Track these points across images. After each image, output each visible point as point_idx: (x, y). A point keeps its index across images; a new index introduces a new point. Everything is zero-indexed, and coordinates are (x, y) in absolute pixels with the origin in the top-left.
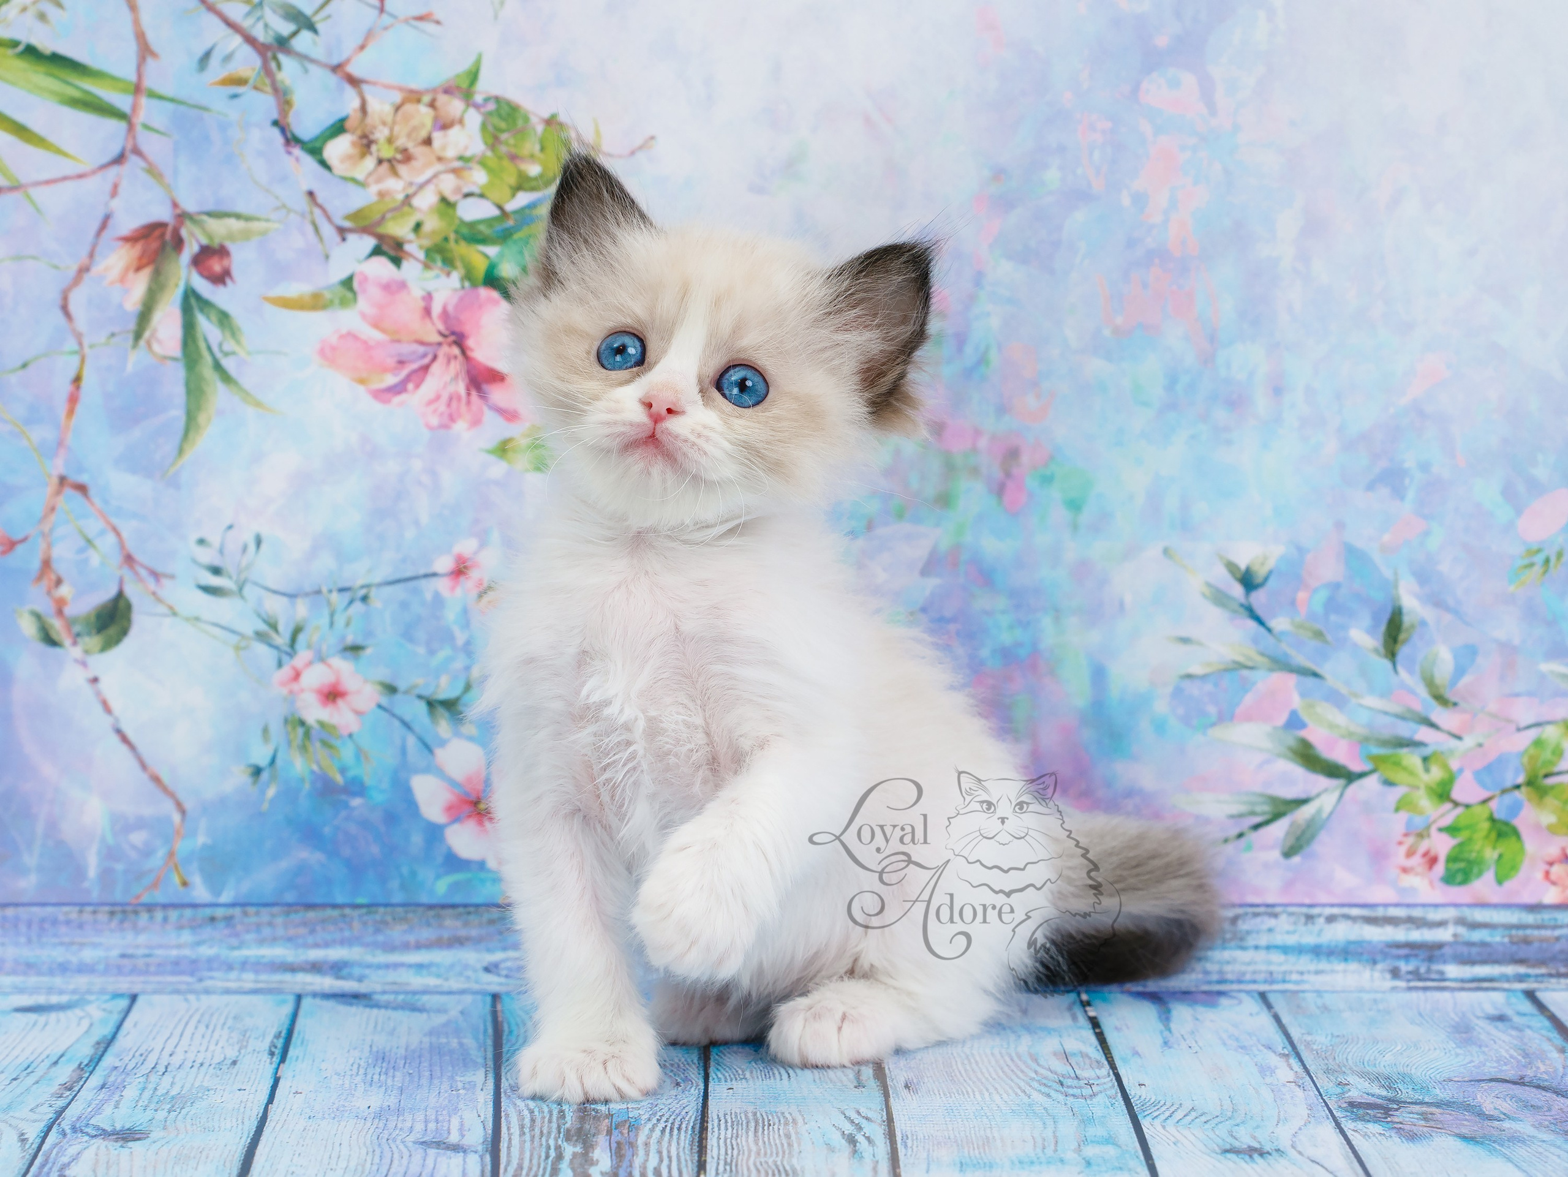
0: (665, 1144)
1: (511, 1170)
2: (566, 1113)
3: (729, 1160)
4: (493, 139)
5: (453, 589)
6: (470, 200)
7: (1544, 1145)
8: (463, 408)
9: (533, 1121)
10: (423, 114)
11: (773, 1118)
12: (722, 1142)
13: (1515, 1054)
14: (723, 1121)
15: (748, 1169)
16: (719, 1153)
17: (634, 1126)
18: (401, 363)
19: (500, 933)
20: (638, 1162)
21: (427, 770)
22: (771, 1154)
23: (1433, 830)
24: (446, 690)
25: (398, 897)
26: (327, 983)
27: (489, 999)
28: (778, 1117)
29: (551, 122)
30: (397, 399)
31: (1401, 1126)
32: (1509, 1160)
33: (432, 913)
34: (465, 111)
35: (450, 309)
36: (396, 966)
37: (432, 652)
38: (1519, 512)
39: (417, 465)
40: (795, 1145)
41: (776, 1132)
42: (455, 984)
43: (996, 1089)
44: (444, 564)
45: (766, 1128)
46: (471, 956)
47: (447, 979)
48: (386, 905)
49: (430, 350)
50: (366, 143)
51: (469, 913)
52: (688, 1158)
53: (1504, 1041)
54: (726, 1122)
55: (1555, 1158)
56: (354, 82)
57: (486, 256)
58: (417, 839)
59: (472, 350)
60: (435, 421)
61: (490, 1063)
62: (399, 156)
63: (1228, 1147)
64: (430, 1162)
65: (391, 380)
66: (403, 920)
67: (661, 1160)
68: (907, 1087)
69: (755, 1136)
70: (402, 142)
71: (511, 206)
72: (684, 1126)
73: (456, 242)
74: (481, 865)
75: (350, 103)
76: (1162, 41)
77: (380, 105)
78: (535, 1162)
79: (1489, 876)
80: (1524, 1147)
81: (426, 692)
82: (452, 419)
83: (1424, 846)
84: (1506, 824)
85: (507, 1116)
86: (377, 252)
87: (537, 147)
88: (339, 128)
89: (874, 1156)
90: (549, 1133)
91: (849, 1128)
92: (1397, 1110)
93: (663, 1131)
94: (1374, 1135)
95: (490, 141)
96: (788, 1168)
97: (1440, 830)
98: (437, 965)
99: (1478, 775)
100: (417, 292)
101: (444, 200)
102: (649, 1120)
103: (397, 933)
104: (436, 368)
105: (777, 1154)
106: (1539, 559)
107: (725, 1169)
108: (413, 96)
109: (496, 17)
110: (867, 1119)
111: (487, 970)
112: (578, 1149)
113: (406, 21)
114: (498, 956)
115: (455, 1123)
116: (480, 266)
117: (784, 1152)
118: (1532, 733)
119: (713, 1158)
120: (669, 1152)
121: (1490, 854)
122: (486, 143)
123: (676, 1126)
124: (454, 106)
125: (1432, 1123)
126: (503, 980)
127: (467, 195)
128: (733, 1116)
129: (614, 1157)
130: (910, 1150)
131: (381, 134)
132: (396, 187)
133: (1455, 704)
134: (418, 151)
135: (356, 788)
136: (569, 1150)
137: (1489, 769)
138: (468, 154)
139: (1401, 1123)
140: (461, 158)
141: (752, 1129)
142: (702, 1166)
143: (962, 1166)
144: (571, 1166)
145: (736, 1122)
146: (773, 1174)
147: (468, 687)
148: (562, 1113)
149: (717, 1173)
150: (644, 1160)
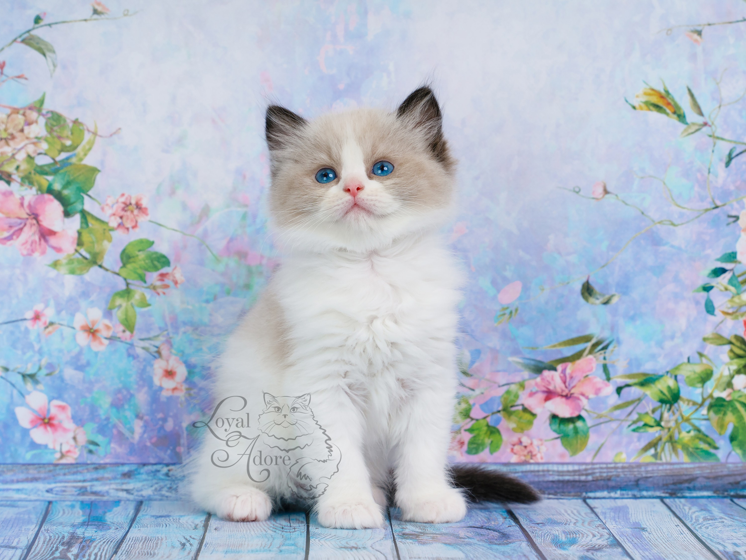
0: (103, 546)
1: (34, 554)
2: (65, 537)
3: (128, 551)
4: (50, 129)
5: (33, 326)
6: (41, 156)
7: (479, 546)
8: (38, 246)
9: (50, 540)
10: (20, 119)
11: (153, 538)
12: (128, 546)
13: (484, 519)
14: (131, 539)
15: (135, 553)
16: (125, 549)
17: (92, 541)
18: (11, 227)
19: (54, 476)
20: (89, 551)
21: (22, 405)
22: (147, 549)
23: (462, 431)
24: (30, 369)
25: (9, 461)
27: (47, 504)
28: (155, 538)
29: (76, 122)
30: (9, 243)
31: (421, 540)
32: (461, 550)
33: (24, 467)
34: (38, 117)
35: (32, 204)
36: (8, 490)
37: (24, 353)
38: (499, 291)
39: (18, 271)
40: (159, 546)
41: (153, 542)
42: (33, 497)
43: (254, 530)
44: (29, 315)
45: (149, 541)
46: (41, 486)
47: (29, 495)
48: (4, 464)
49: (23, 221)
51: (40, 467)
52: (111, 550)
53: (482, 516)
54: (133, 539)
55: (481, 550)
57: (48, 180)
58: (18, 435)
59: (41, 221)
60: (25, 252)
61: (39, 523)
62: (9, 137)
63: (343, 546)
65: (6, 234)
66: (12, 470)
68: (216, 529)
69: (143, 543)
70: (11, 130)
71: (58, 159)
72: (114, 541)
73: (35, 174)
74: (46, 446)
76: (341, 86)
78: (45, 551)
79: (487, 450)
80: (470, 546)
81: (22, 371)
82: (33, 251)
83: (459, 436)
84: (494, 428)
85: (40, 538)
87: (70, 133)
89: (191, 549)
90: (55, 543)
91: (184, 541)
92: (422, 536)
93: (104, 542)
94: (408, 543)
95: (49, 130)
96: (152, 553)
97: (466, 430)
98: (26, 490)
99: (481, 406)
100: (17, 196)
101: (29, 156)
102: (100, 539)
103: (8, 476)
104: (26, 229)
105: (149, 549)
106: (508, 312)
107: (125, 553)
108: (16, 111)
109: (51, 76)
110: (193, 538)
111: (47, 491)
112: (66, 548)
113: (12, 78)
114: (52, 486)
115: (16, 540)
116: (45, 185)
117: (153, 548)
118: (505, 388)
119: (122, 550)
120: (104, 548)
121: (487, 441)
122: (47, 131)
123: (111, 541)
124: (34, 115)
125: (435, 540)
126: (54, 496)
127: (39, 154)
128: (136, 538)
129: (79, 550)
130: (207, 548)
131: (2, 127)
132: (8, 150)
133: (471, 376)
134: (17, 134)
136: (61, 548)
137: (486, 403)
138: (40, 136)
139: (422, 540)
140: (36, 138)
141: (143, 542)
142: (116, 552)
143: (226, 552)
144: (60, 553)
145: (137, 540)
146: (145, 555)
147: (40, 369)
148: (63, 537)
149: (121, 554)
150: (93, 550)
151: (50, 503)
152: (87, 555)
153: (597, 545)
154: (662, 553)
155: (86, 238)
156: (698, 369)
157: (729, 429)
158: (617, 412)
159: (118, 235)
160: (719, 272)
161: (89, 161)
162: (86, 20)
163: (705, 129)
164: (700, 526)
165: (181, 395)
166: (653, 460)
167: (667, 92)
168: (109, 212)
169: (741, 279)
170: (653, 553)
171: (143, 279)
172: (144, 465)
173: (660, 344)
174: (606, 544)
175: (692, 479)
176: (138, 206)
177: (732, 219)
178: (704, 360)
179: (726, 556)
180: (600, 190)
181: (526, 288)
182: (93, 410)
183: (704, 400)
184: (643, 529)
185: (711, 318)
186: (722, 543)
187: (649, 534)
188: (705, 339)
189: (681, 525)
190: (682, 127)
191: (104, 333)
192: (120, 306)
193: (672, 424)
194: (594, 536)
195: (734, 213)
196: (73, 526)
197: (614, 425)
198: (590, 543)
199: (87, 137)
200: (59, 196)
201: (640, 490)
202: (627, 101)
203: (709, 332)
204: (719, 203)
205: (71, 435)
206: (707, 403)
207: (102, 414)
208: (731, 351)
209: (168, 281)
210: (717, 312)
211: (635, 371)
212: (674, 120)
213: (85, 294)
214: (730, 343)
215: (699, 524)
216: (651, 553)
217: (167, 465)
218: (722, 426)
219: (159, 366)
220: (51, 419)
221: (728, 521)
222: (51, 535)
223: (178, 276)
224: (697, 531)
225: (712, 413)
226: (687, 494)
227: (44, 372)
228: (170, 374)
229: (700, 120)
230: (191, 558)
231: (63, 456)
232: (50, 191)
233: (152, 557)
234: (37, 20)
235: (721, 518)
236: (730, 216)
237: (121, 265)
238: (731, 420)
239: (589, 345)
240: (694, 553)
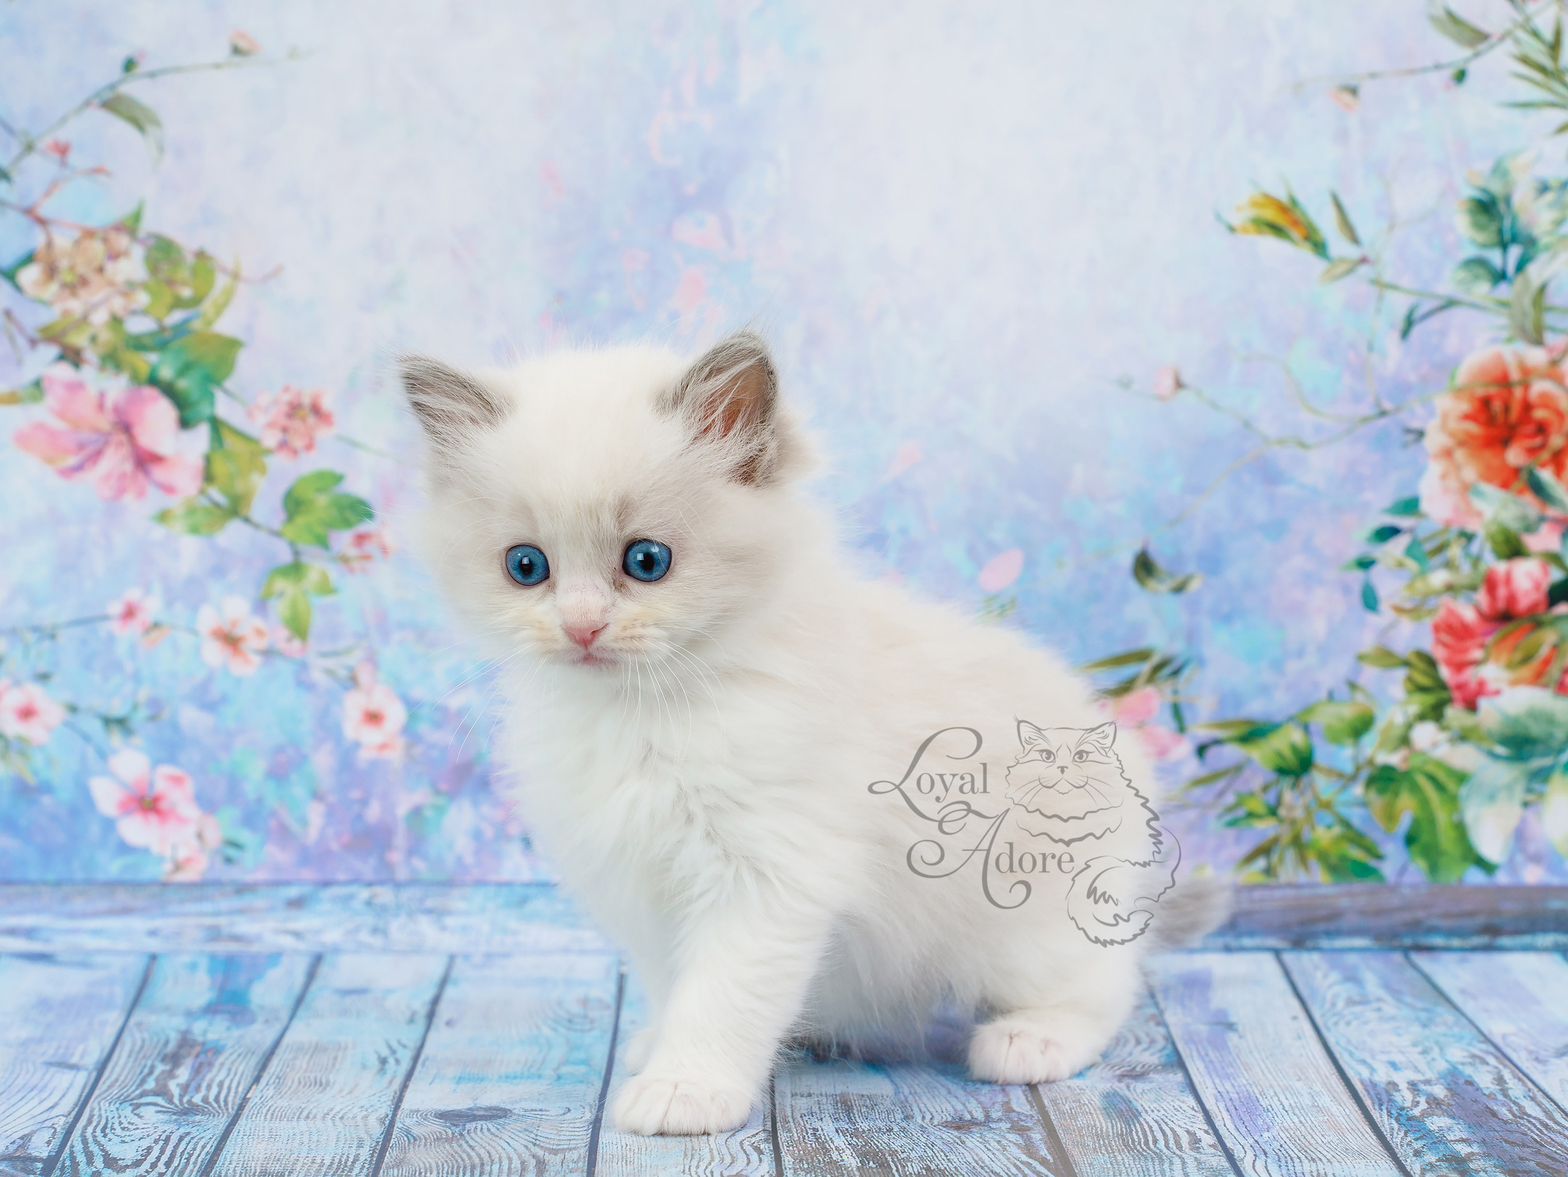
0: (236, 1064)
1: (108, 1083)
2: (171, 1042)
3: (281, 1075)
4: (153, 267)
5: (123, 629)
6: (136, 317)
8: (131, 483)
9: (142, 1048)
10: (97, 248)
11: (330, 1045)
12: (282, 1063)
14: (290, 1048)
15: (293, 1082)
16: (275, 1071)
17: (217, 1050)
18: (81, 447)
19: (160, 904)
20: (209, 1076)
21: (102, 774)
22: (316, 1071)
24: (118, 709)
25: (79, 875)
26: (20, 944)
27: (147, 960)
28: (334, 1044)
29: (200, 255)
30: (77, 477)
33: (106, 889)
34: (131, 245)
35: (120, 404)
36: (76, 931)
37: (106, 679)
38: (980, 567)
39: (94, 529)
40: (338, 1065)
41: (328, 1055)
42: (123, 945)
44: (116, 608)
46: (138, 924)
47: (116, 942)
48: (70, 883)
49: (104, 437)
50: (51, 272)
51: (137, 889)
52: (250, 1074)
56: (42, 222)
57: (149, 362)
58: (95, 830)
59: (137, 437)
60: (107, 494)
61: (127, 1007)
62: (78, 282)
64: (47, 1077)
65: (72, 461)
66: (83, 894)
67: (228, 1075)
68: (447, 1023)
69: (310, 1058)
70: (80, 270)
71: (168, 322)
72: (258, 1051)
73: (125, 350)
74: (145, 851)
75: (38, 239)
76: (690, 189)
77: (63, 241)
78: (130, 1077)
81: (103, 711)
82: (121, 491)
85: (123, 1045)
86: (62, 358)
87: (189, 274)
88: (29, 259)
89: (395, 1072)
90: (150, 1056)
91: (385, 1052)
93: (239, 1055)
95: (152, 269)
96: (324, 1081)
98: (110, 931)
100: (92, 390)
101: (115, 317)
102: (233, 1046)
103: (78, 904)
104: (108, 453)
105: (320, 1071)
106: (996, 605)
107: (274, 1082)
108: (89, 234)
109: (155, 169)
110: (404, 1046)
111: (150, 934)
112: (168, 1068)
113: (84, 173)
114: (157, 923)
115: (81, 1048)
116: (144, 371)
117: (326, 1070)
119: (269, 1073)
120: (237, 1069)
122: (148, 271)
123: (252, 1051)
124: (122, 241)
126: (161, 943)
127: (134, 313)
128: (300, 1044)
129: (192, 1073)
130: (425, 1069)
131: (63, 264)
132: (76, 306)
134: (94, 278)
135: (46, 788)
136: (160, 1068)
138: (134, 279)
140: (128, 283)
141: (310, 1052)
142: (257, 1080)
143: (460, 1080)
144: (157, 1080)
145: (300, 1049)
146: (310, 1086)
147: (135, 707)
148: (167, 1043)
149: (267, 1084)
150: (216, 1074)
151: (153, 957)
152: (204, 1085)
153: (1140, 1066)
154: (1256, 1086)
155: (220, 467)
156: (1348, 712)
157: (1404, 823)
158: (1198, 792)
159: (277, 462)
160: (1387, 533)
161: (226, 325)
162: (217, 66)
163: (1364, 270)
164: (1334, 1019)
165: (395, 756)
166: (1262, 879)
167: (1294, 202)
168: (261, 419)
169: (1429, 546)
170: (1240, 1086)
171: (323, 543)
172: (326, 884)
173: (1278, 666)
174: (1157, 1062)
175: (1335, 915)
176: (316, 410)
177: (1410, 437)
178: (1359, 697)
179: (1372, 1092)
180: (1168, 382)
181: (1030, 563)
182: (234, 785)
183: (1358, 769)
184: (1231, 1026)
185: (1372, 618)
186: (1369, 1060)
187: (1240, 1037)
188: (1361, 658)
189: (1302, 1015)
190: (1318, 265)
191: (253, 643)
192: (281, 594)
193: (1299, 813)
194: (1138, 1042)
195: (1415, 424)
196: (190, 1014)
197: (1192, 815)
198: (1128, 1059)
199: (221, 281)
200: (169, 391)
201: (1239, 935)
202: (1219, 217)
203: (1367, 642)
204: (1387, 405)
205: (191, 830)
206: (1365, 774)
207: (250, 790)
208: (1410, 679)
209: (370, 547)
210: (1385, 606)
211: (1231, 715)
212: (1305, 253)
213: (218, 571)
214: (1406, 664)
215: (1334, 1015)
216: (1236, 1084)
217: (370, 884)
218: (1391, 817)
219: (353, 705)
220: (156, 800)
221: (1390, 1007)
222: (146, 1035)
223: (389, 538)
224: (1329, 1029)
225: (1373, 796)
226: (1325, 943)
227: (142, 714)
228: (373, 718)
229: (1352, 252)
230: (393, 1094)
231: (178, 867)
232: (153, 381)
233: (322, 1092)
234: (129, 65)
235: (1379, 1000)
236: (1408, 431)
237: (282, 516)
238: (1407, 808)
239: (1146, 667)
240: (1314, 1084)
